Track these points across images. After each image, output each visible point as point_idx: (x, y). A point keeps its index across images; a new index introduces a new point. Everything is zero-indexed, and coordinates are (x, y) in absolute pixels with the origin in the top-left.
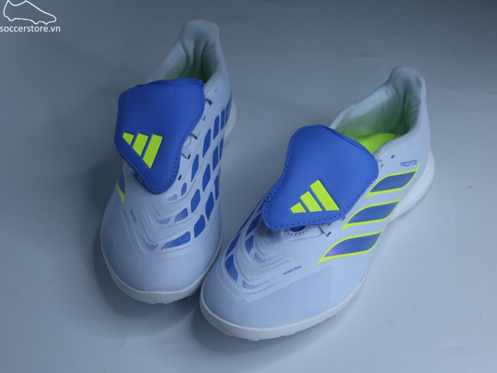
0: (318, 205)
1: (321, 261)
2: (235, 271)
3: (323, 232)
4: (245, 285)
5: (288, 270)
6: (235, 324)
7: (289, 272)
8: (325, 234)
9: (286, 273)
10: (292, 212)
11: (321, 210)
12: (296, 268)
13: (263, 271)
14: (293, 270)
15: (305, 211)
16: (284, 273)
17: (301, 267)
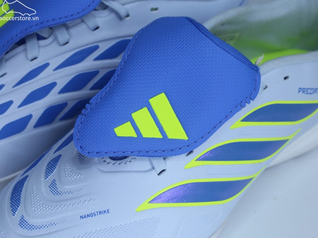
0: (157, 129)
1: (139, 209)
3: (153, 168)
5: (88, 213)
7: (88, 216)
8: (156, 171)
9: (85, 217)
10: (115, 134)
11: (161, 137)
12: (100, 212)
13: (53, 208)
14: (96, 213)
15: (135, 136)
16: (81, 217)
17: (108, 212)
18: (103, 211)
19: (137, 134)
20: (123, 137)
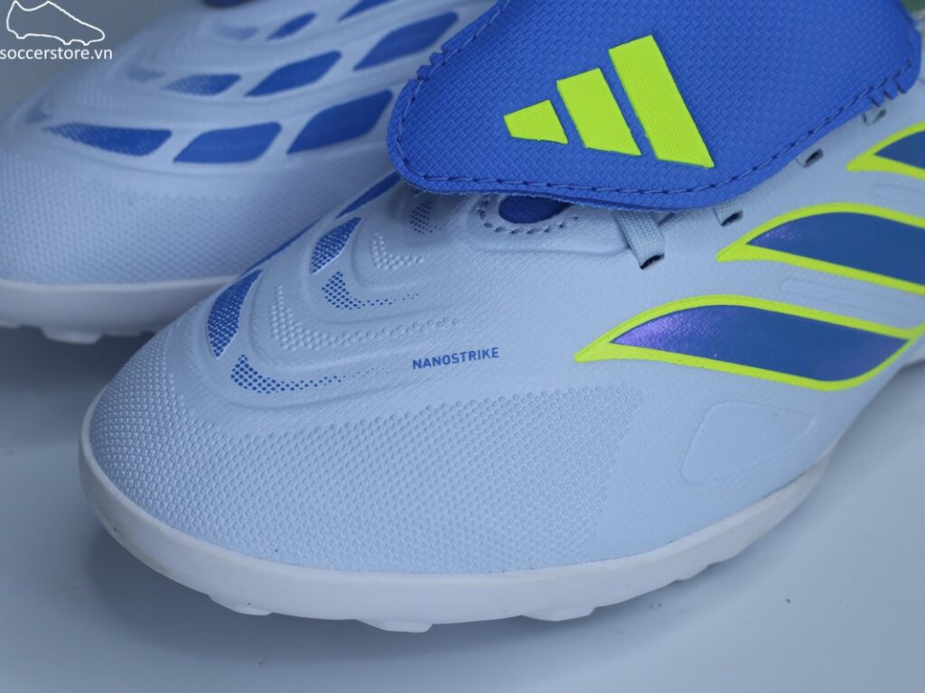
0: (627, 131)
1: (584, 356)
2: (234, 320)
3: (628, 246)
4: (243, 373)
5: (438, 354)
6: (156, 515)
7: (437, 361)
8: (636, 255)
9: (427, 363)
10: (507, 132)
11: (634, 150)
12: (472, 355)
13: (333, 339)
14: (460, 357)
15: (563, 139)
16: (415, 363)
17: (494, 355)
18: (479, 352)
19: (568, 136)
20: (529, 141)
